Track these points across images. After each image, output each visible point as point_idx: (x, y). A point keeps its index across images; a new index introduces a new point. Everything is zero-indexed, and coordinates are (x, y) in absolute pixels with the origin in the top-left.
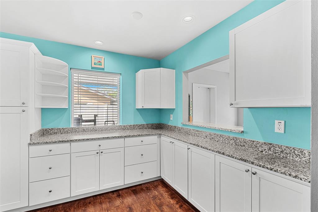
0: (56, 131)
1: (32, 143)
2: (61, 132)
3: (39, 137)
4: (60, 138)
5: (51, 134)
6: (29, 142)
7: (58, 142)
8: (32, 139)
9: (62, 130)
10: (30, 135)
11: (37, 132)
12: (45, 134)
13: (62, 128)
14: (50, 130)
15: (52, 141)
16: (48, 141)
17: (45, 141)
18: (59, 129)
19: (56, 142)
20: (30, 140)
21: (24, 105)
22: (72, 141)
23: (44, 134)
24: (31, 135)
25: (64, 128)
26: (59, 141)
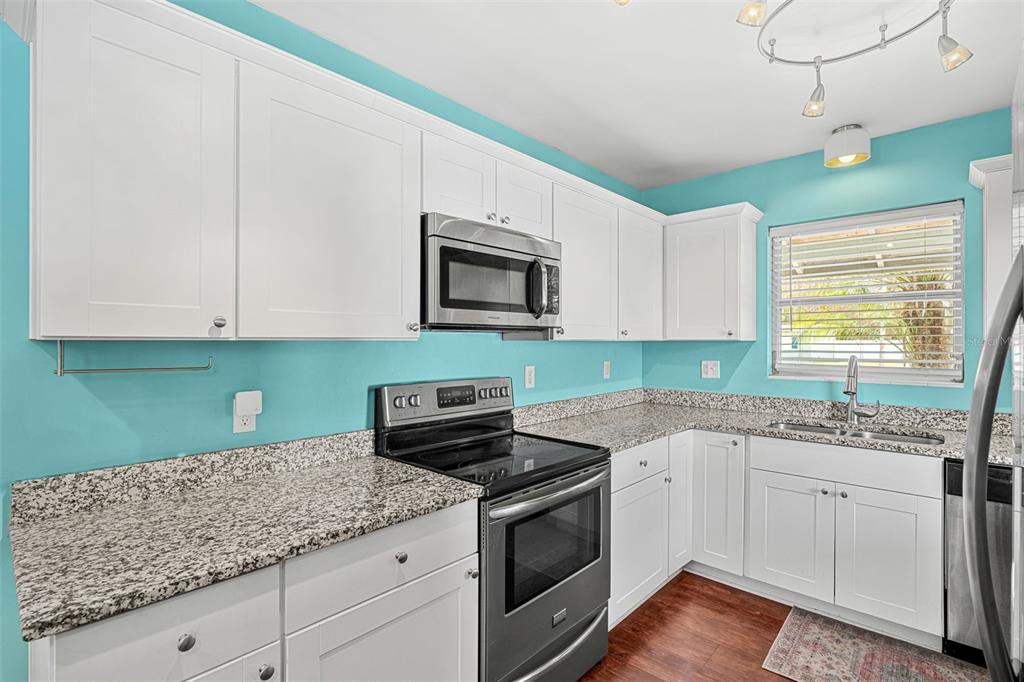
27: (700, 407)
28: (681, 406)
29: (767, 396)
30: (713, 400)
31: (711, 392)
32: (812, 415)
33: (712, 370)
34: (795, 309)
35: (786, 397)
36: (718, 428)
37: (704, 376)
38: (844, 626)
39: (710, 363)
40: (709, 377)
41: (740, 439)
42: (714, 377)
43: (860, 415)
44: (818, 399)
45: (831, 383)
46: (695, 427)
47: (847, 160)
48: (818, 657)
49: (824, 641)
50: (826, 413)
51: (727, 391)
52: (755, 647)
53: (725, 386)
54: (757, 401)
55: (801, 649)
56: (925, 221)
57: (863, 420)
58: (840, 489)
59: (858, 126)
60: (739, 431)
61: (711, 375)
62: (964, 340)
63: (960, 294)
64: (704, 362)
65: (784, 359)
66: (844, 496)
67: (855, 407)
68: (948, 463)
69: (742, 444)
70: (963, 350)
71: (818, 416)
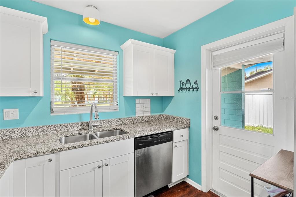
29: (50, 124)
30: (14, 133)
31: (12, 128)
32: (74, 130)
33: (12, 114)
34: (63, 82)
35: (61, 124)
36: (37, 154)
37: (5, 119)
39: (11, 111)
40: (10, 119)
41: (53, 156)
42: (14, 118)
43: (94, 126)
44: (76, 122)
45: (80, 114)
46: (16, 159)
50: (80, 128)
51: (25, 125)
54: (45, 128)
58: (104, 164)
59: (97, 9)
60: (53, 152)
61: (11, 118)
62: (118, 96)
63: (116, 82)
64: (5, 111)
65: (57, 105)
66: (107, 165)
67: (92, 123)
68: (136, 139)
69: (54, 160)
70: (118, 99)
71: (75, 130)
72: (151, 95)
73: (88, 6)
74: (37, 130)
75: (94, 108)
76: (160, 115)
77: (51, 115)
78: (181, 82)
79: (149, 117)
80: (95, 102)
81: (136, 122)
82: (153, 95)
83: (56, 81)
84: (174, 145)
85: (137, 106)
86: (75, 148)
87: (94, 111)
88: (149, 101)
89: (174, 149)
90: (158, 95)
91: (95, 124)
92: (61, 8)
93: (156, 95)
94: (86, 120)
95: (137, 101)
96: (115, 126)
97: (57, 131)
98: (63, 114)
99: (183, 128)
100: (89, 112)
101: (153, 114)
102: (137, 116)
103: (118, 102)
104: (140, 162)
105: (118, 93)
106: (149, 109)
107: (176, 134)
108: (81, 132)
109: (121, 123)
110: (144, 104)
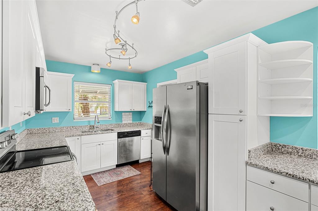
0: (290, 150)
1: (249, 162)
2: (300, 154)
3: (264, 154)
4: (291, 166)
5: (283, 154)
6: (246, 159)
7: (284, 174)
8: (250, 156)
9: (301, 151)
10: (248, 151)
11: (260, 147)
12: (274, 150)
13: (301, 147)
14: (280, 148)
15: (275, 169)
16: (269, 167)
17: (266, 166)
18: (296, 148)
19: (281, 173)
20: (248, 158)
21: (241, 114)
22: (313, 182)
23: (272, 150)
24: (250, 152)
25: (305, 148)
26: (287, 173)
27: (52, 132)
28: (45, 133)
29: (74, 126)
30: (57, 129)
31: (56, 127)
33: (56, 120)
35: (79, 126)
36: (73, 136)
37: (53, 122)
38: (101, 172)
39: (56, 118)
41: (79, 137)
42: (57, 122)
43: (96, 127)
44: (87, 125)
45: (89, 121)
46: (66, 137)
47: (96, 71)
48: (104, 179)
49: (101, 176)
50: (89, 128)
51: (62, 125)
52: (93, 184)
53: (60, 125)
54: (71, 128)
55: (100, 179)
56: (105, 87)
57: (97, 128)
58: (102, 143)
59: (98, 65)
60: (79, 135)
61: (56, 122)
62: (111, 111)
63: (110, 102)
64: (53, 118)
65: (76, 116)
66: (103, 144)
67: (95, 126)
68: (118, 133)
69: (79, 139)
70: (111, 113)
71: (87, 129)
72: (130, 110)
73: (94, 64)
74: (67, 128)
75: (97, 117)
76: (139, 123)
77: (74, 121)
78: (149, 102)
79: (131, 123)
80: (98, 114)
81: (122, 126)
82: (131, 111)
83: (75, 103)
84: (142, 138)
85: (123, 116)
86: (88, 135)
87: (97, 119)
88: (131, 113)
89: (142, 140)
90: (135, 110)
91: (97, 126)
92: (80, 64)
93: (133, 110)
94: (92, 124)
95: (123, 114)
96: (109, 128)
97: (77, 129)
98: (80, 121)
99: (147, 129)
100: (94, 120)
101: (133, 122)
102: (123, 122)
103: (111, 114)
104: (121, 145)
105: (111, 109)
106: (131, 119)
107: (143, 133)
108: (90, 130)
109: (113, 126)
110: (128, 116)
